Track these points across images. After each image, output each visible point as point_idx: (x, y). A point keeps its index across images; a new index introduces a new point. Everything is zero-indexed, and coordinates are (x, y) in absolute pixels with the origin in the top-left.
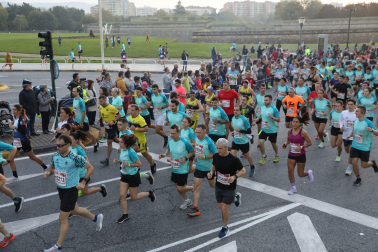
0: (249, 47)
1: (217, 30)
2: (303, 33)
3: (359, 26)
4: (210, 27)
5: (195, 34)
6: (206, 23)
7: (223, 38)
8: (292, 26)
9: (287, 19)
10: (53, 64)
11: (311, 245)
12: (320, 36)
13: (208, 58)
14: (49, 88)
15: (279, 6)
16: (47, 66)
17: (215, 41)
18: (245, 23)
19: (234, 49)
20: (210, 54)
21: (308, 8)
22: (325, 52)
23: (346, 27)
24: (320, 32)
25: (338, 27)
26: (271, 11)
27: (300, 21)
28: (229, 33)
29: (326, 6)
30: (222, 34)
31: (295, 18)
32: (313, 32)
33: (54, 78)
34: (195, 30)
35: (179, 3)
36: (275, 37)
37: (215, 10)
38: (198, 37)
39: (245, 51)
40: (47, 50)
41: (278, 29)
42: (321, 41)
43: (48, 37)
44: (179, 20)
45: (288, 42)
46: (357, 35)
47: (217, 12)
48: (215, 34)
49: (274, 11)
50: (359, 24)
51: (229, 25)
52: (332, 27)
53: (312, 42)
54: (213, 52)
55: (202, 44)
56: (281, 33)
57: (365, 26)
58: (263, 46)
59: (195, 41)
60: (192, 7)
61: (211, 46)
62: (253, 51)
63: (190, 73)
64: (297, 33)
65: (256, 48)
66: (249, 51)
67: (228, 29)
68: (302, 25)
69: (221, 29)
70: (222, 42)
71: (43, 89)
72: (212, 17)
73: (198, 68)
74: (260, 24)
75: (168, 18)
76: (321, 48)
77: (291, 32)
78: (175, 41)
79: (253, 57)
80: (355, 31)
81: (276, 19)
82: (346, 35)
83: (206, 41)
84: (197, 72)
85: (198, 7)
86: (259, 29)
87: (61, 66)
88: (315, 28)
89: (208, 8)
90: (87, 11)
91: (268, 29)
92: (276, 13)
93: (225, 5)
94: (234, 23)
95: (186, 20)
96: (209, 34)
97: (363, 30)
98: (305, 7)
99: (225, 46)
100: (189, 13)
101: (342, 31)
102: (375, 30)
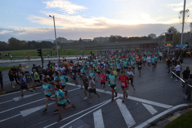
0: (102, 50)
1: (92, 46)
2: (117, 46)
4: (90, 45)
8: (114, 44)
9: (112, 42)
10: (42, 59)
11: (123, 108)
12: (122, 46)
14: (41, 66)
15: (110, 38)
16: (40, 59)
17: (92, 49)
18: (100, 43)
19: (98, 51)
20: (90, 53)
21: (118, 39)
26: (108, 40)
28: (96, 47)
29: (123, 38)
30: (94, 47)
31: (115, 42)
32: (120, 46)
33: (43, 63)
34: (86, 46)
35: (80, 38)
36: (109, 47)
39: (101, 52)
40: (40, 54)
42: (123, 48)
43: (40, 50)
44: (81, 43)
45: (113, 49)
46: (133, 46)
47: (92, 40)
52: (125, 44)
53: (120, 48)
56: (111, 46)
58: (106, 50)
59: (86, 49)
60: (84, 39)
61: (91, 51)
63: (84, 59)
65: (104, 51)
66: (102, 52)
67: (95, 45)
68: (117, 44)
71: (39, 66)
72: (90, 41)
73: (87, 57)
74: (105, 44)
75: (77, 43)
76: (123, 50)
77: (114, 46)
81: (109, 42)
83: (89, 49)
85: (86, 39)
87: (45, 59)
88: (120, 44)
89: (89, 39)
90: (53, 42)
91: (107, 45)
93: (94, 39)
94: (97, 44)
95: (83, 43)
96: (90, 47)
99: (95, 50)
100: (83, 41)
101: (128, 45)
102: (137, 44)
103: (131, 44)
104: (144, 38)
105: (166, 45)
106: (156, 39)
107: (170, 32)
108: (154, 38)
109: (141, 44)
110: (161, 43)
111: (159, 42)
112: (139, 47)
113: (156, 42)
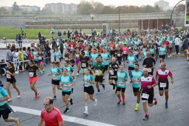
0: (62, 31)
1: (41, 20)
2: (94, 22)
3: (125, 19)
4: (37, 19)
5: (27, 23)
6: (34, 17)
7: (46, 26)
8: (88, 18)
9: (84, 14)
12: (104, 24)
13: (36, 39)
15: (79, 6)
17: (40, 28)
18: (59, 16)
19: (53, 33)
20: (38, 36)
21: (96, 8)
22: (107, 34)
23: (118, 19)
24: (104, 22)
25: (113, 19)
26: (75, 9)
27: (92, 16)
28: (49, 23)
29: (106, 7)
30: (45, 23)
31: (89, 14)
32: (100, 22)
34: (27, 20)
35: (15, 3)
36: (78, 25)
37: (39, 8)
38: (29, 25)
39: (60, 34)
41: (79, 20)
42: (105, 27)
44: (16, 14)
45: (86, 28)
46: (124, 24)
47: (41, 9)
48: (40, 23)
49: (77, 9)
50: (125, 17)
51: (50, 18)
52: (110, 19)
53: (100, 28)
54: (40, 35)
55: (32, 30)
56: (81, 23)
57: (128, 19)
58: (71, 31)
59: (27, 28)
60: (24, 6)
61: (38, 31)
62: (65, 34)
63: (24, 49)
64: (91, 23)
65: (67, 32)
66: (62, 34)
67: (49, 20)
68: (93, 18)
69: (44, 20)
70: (45, 28)
72: (37, 12)
73: (30, 45)
74: (68, 17)
75: (8, 13)
76: (105, 30)
77: (87, 22)
78: (14, 28)
79: (65, 38)
80: (123, 21)
81: (78, 14)
82: (118, 24)
83: (35, 28)
84: (29, 48)
85: (28, 6)
86: (68, 20)
88: (101, 19)
89: (35, 6)
91: (73, 20)
92: (78, 11)
93: (46, 5)
94: (52, 16)
95: (20, 14)
96: (36, 23)
97: (127, 21)
98: (94, 7)
99: (47, 31)
100: (22, 10)
101: (116, 22)
102: (133, 21)
103: (121, 19)
105: (187, 23)
106: (169, 11)
108: (165, 9)
109: (140, 21)
110: (177, 20)
111: (174, 18)
112: (136, 27)
113: (170, 18)
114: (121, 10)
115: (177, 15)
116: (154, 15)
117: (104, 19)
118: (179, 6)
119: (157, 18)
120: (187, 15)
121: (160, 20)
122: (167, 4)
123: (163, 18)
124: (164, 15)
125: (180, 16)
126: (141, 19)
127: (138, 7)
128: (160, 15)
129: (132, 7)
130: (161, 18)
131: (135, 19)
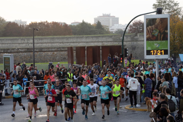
3: (44, 45)
12: (6, 55)
23: (31, 46)
24: (6, 51)
29: (10, 23)
42: (7, 60)
46: (43, 54)
52: (19, 46)
76: (7, 66)
80: (41, 50)
82: (32, 54)
97: (49, 50)
101: (28, 50)
102: (59, 49)
103: (37, 46)
104: (83, 29)
105: (149, 53)
106: (119, 31)
107: (159, 11)
108: (113, 28)
109: (71, 49)
110: (134, 48)
111: (127, 44)
112: (64, 60)
113: (121, 44)
114: (36, 30)
115: (133, 40)
116: (95, 40)
117: (5, 46)
118: (135, 24)
119: (100, 44)
120: (148, 39)
121: (104, 47)
122: (116, 20)
123: (109, 44)
124: (110, 40)
125: (137, 40)
126: (72, 45)
127: (66, 25)
128: (104, 39)
129: (55, 24)
130: (106, 44)
131: (61, 45)
